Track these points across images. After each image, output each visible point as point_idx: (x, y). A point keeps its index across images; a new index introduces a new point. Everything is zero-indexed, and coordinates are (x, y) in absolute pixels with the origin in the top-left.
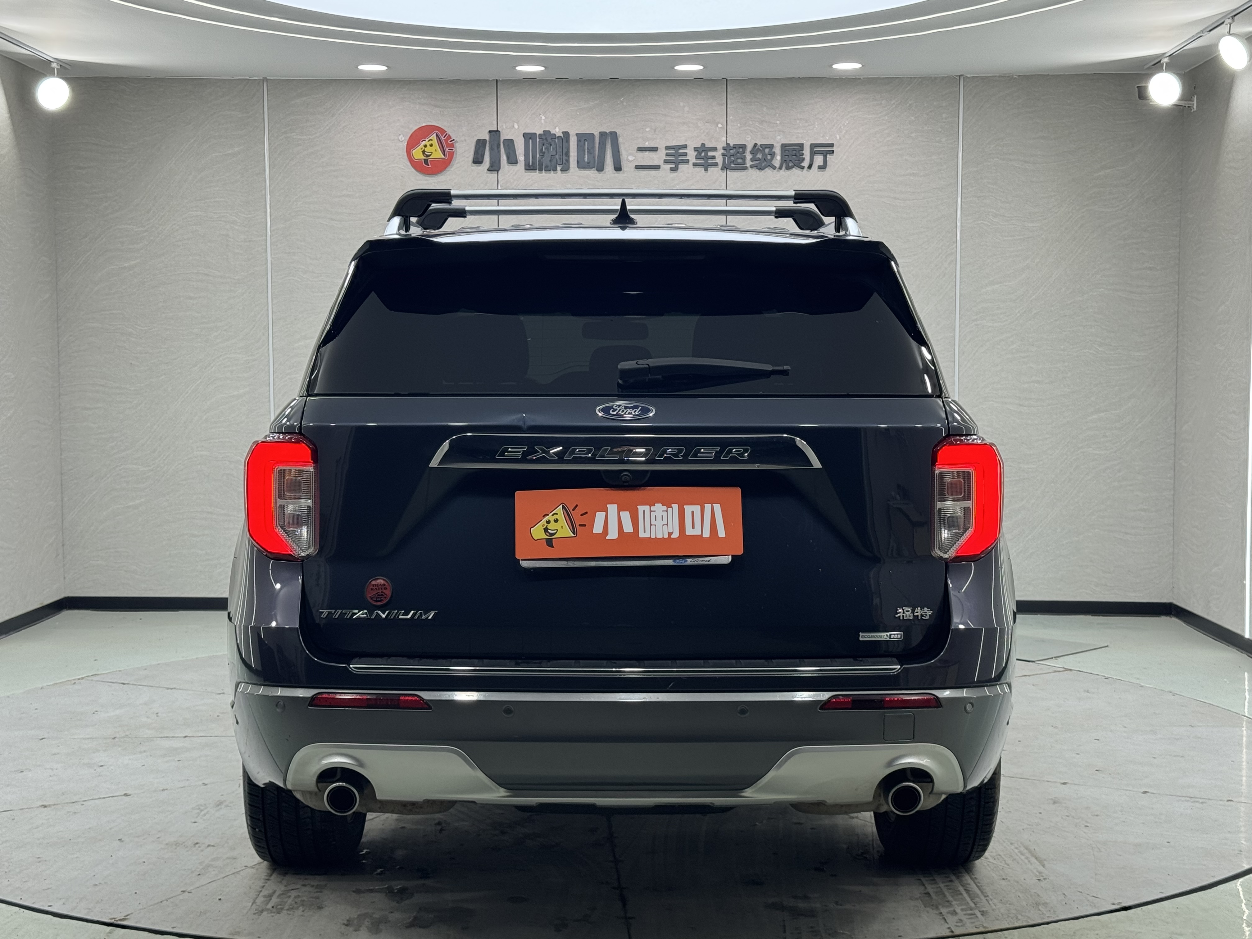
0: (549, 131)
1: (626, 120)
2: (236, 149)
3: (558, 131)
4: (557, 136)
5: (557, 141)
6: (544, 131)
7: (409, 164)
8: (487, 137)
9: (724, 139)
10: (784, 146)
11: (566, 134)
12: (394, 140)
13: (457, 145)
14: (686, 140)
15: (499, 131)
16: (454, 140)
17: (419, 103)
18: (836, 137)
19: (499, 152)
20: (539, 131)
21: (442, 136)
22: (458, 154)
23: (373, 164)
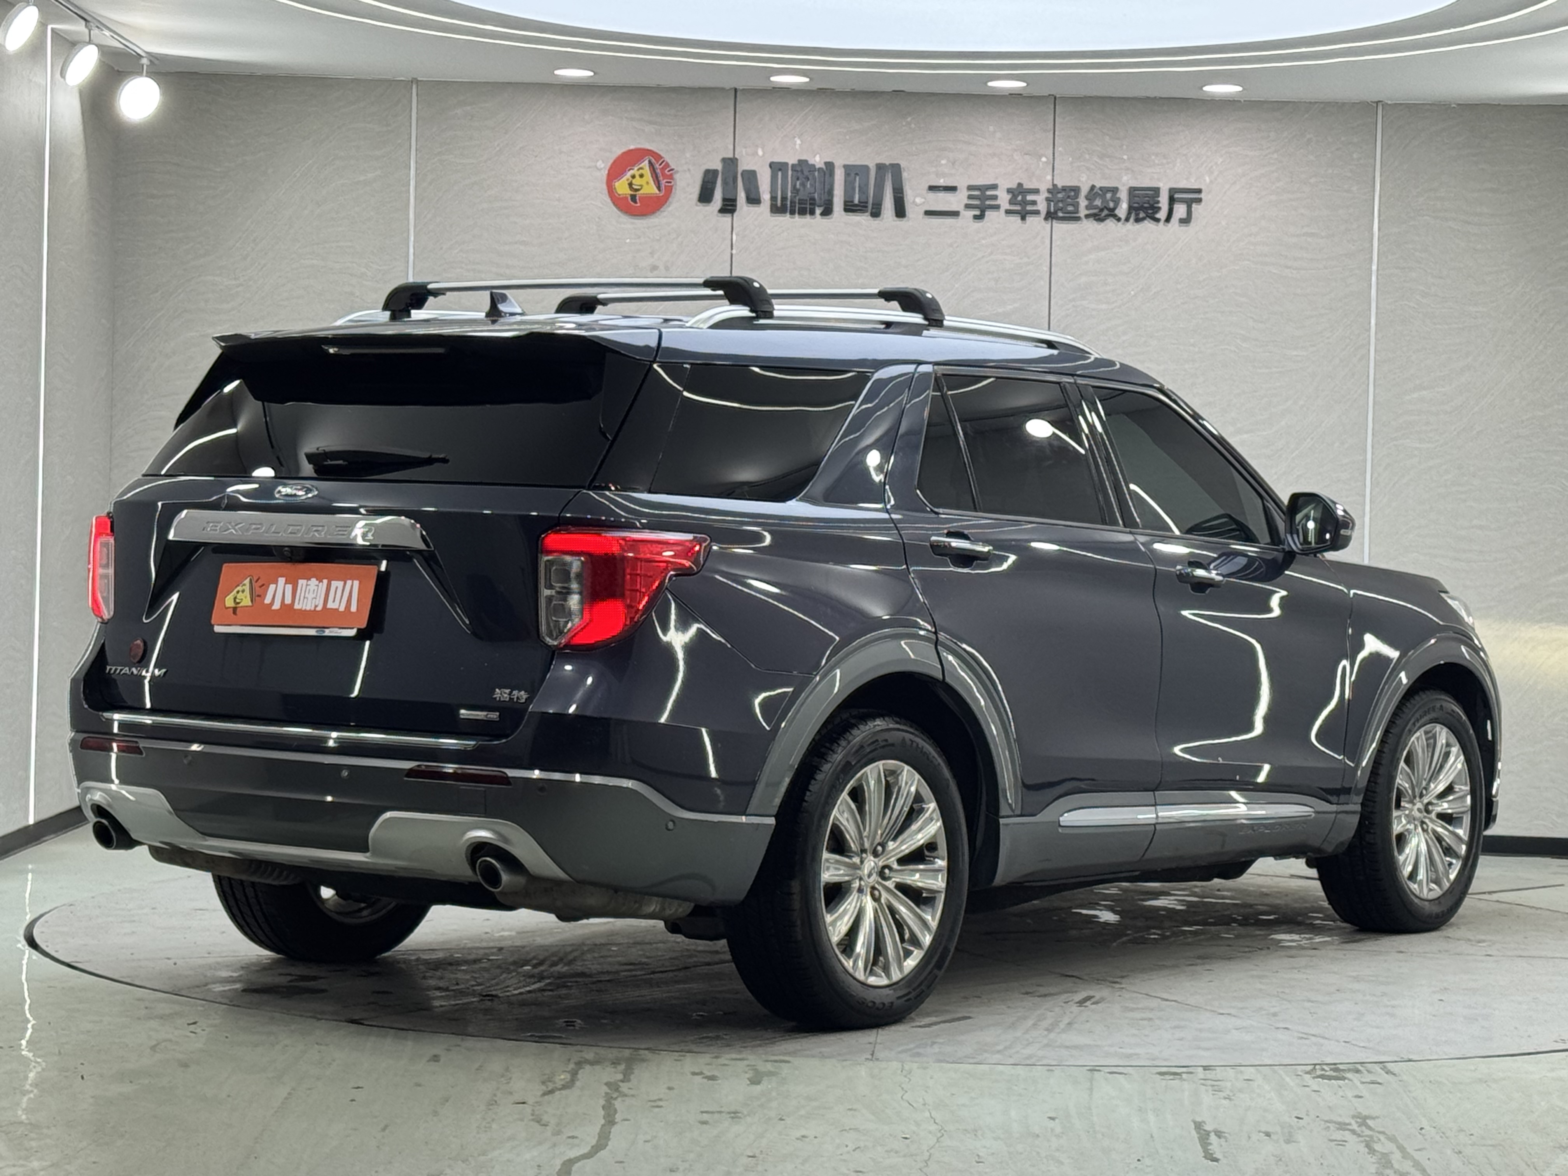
0: (806, 161)
1: (914, 149)
2: (370, 176)
3: (818, 161)
4: (817, 167)
5: (816, 174)
6: (799, 161)
7: (609, 200)
8: (718, 166)
9: (1049, 177)
10: (1132, 191)
11: (830, 166)
12: (589, 167)
13: (677, 177)
14: (997, 178)
15: (737, 159)
16: (672, 170)
17: (626, 118)
18: (1205, 180)
19: (735, 188)
20: (792, 160)
21: (658, 162)
22: (678, 188)
23: (559, 200)
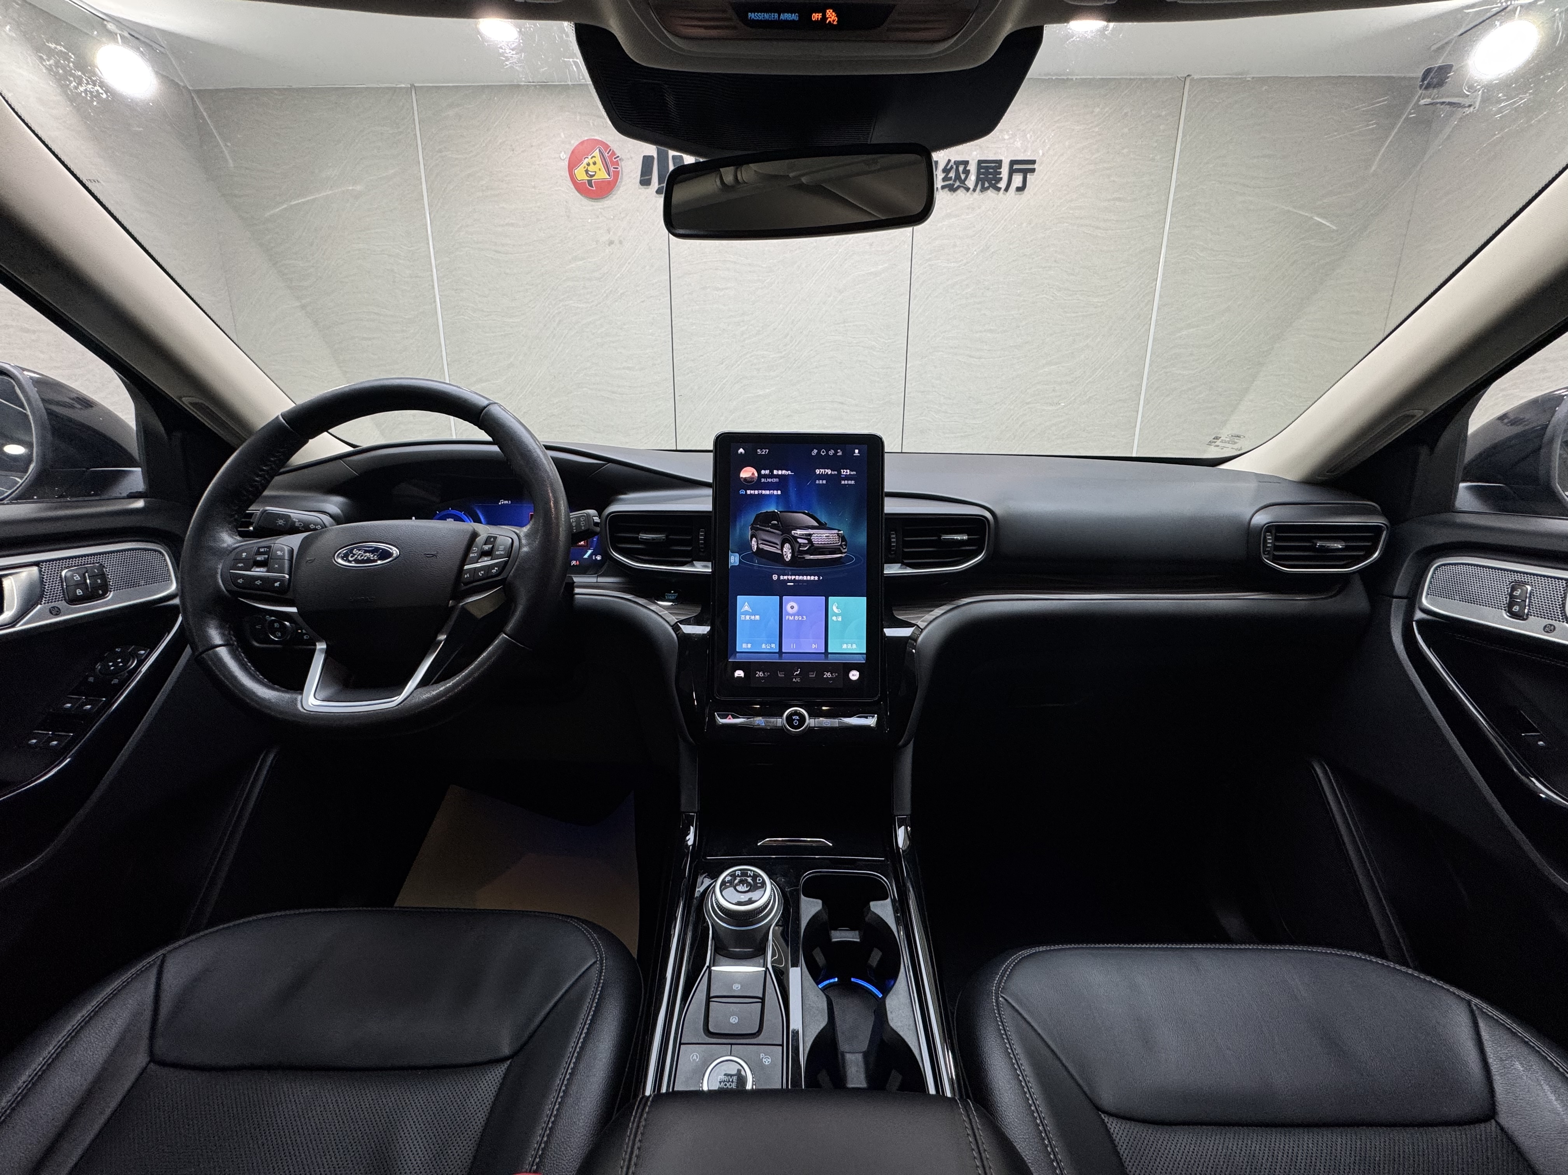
2: (391, 172)
7: (572, 186)
8: (654, 154)
10: (981, 162)
12: (555, 158)
13: (622, 164)
16: (618, 157)
17: (580, 114)
18: (1039, 153)
21: (606, 151)
22: (623, 174)
23: (534, 187)
